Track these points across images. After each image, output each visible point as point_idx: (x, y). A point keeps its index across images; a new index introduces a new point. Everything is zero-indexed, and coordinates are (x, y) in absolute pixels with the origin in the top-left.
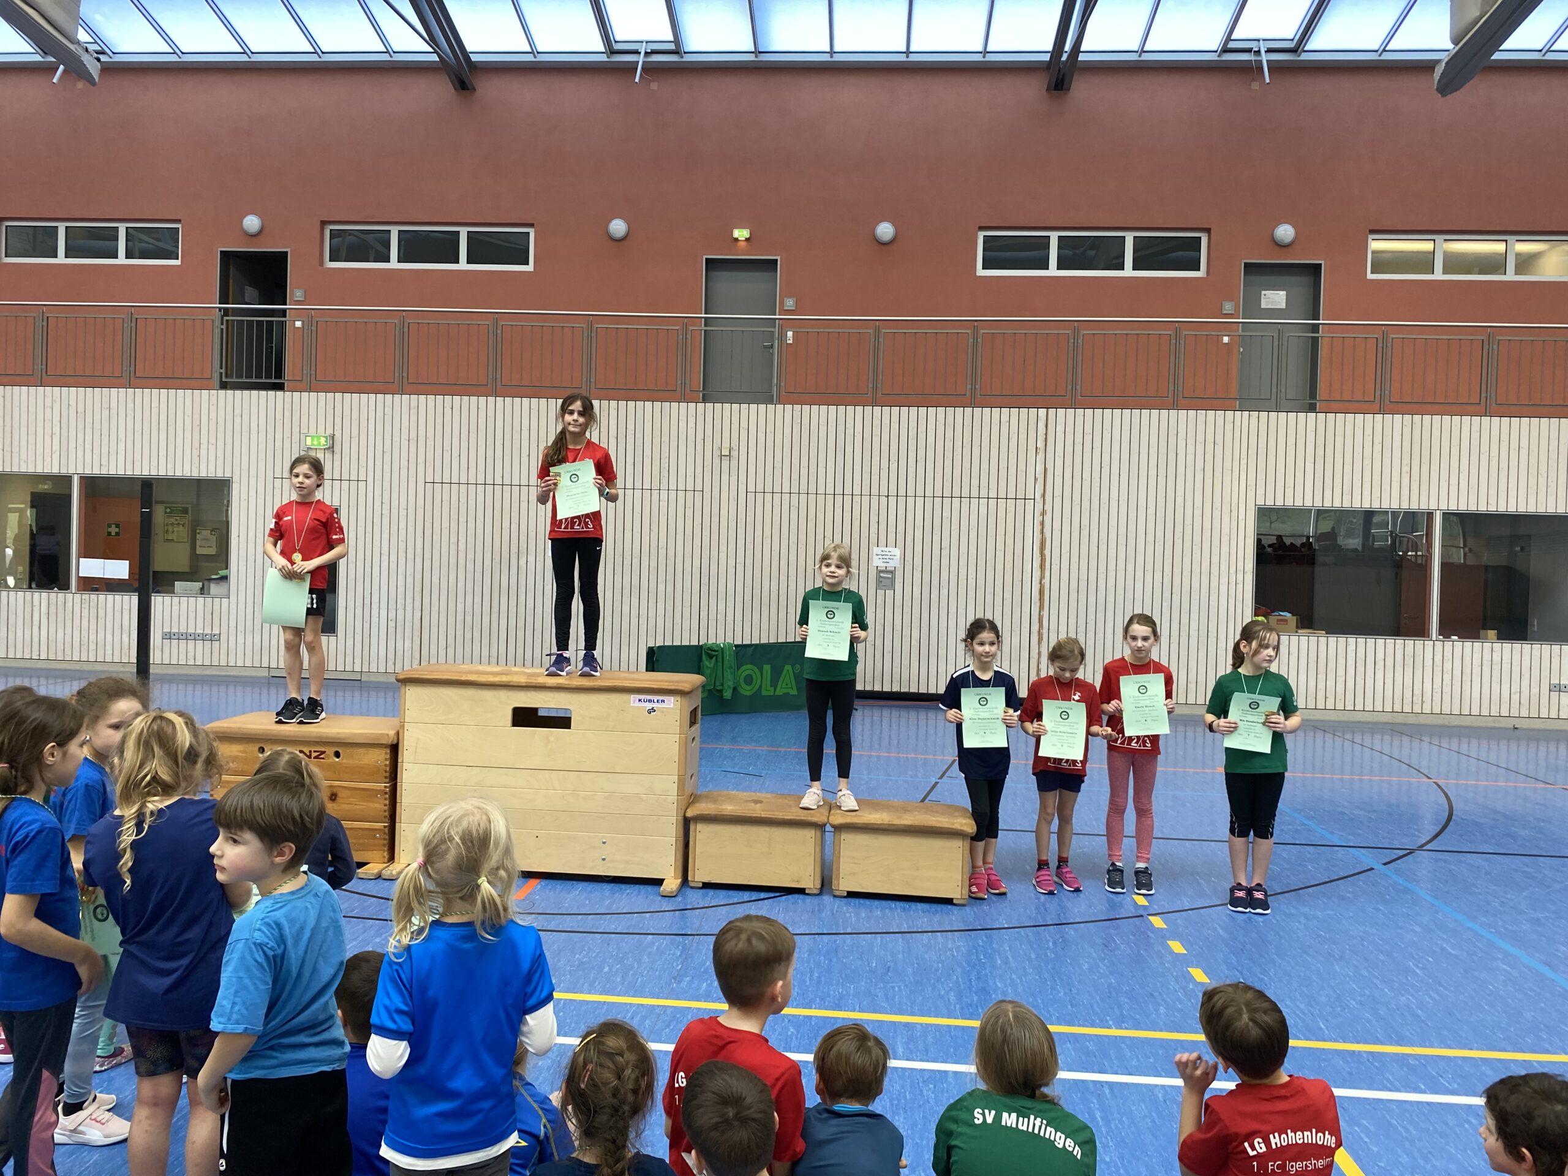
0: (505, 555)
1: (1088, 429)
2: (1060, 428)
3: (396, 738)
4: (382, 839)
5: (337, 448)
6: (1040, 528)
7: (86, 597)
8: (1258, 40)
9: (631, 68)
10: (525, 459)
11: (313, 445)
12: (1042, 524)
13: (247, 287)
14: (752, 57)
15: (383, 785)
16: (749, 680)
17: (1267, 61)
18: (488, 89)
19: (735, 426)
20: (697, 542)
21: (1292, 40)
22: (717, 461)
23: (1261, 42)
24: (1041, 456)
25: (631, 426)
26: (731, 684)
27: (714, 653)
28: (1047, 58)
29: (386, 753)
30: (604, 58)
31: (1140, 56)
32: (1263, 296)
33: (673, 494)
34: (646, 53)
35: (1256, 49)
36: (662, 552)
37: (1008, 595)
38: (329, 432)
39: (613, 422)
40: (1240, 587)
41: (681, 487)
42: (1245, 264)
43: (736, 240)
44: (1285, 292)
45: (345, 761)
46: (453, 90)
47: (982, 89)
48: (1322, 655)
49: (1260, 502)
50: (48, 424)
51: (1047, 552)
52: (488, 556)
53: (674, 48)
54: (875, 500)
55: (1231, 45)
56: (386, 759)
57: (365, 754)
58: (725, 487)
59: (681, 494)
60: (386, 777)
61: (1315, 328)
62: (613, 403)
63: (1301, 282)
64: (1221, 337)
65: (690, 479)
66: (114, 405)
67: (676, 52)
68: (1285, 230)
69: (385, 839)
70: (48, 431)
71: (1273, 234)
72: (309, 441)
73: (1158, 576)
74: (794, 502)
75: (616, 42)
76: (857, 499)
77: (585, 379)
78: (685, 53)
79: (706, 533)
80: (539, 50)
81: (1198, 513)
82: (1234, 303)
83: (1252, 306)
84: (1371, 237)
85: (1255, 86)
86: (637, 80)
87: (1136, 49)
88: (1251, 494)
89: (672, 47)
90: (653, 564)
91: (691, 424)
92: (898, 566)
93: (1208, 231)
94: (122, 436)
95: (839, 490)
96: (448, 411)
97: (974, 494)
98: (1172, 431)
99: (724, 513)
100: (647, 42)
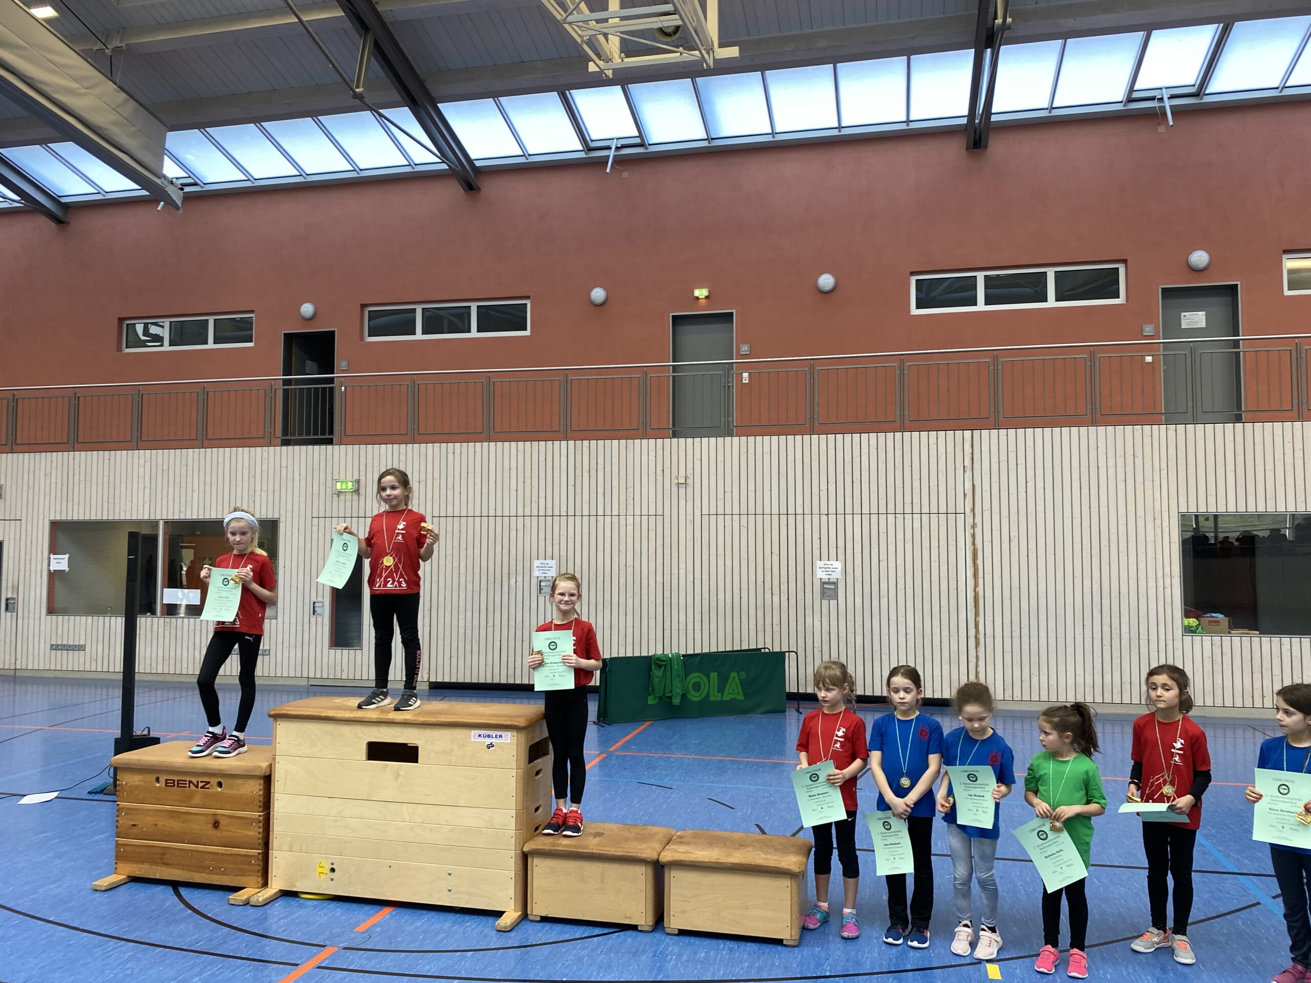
0: (498, 577)
1: (1012, 447)
2: (985, 448)
3: (268, 770)
4: (256, 864)
5: (362, 491)
6: (971, 540)
7: (168, 620)
8: (1161, 89)
9: (603, 161)
10: (513, 494)
11: (342, 489)
12: (973, 536)
13: (307, 361)
14: (705, 144)
15: (257, 814)
16: (697, 687)
17: (1170, 106)
18: (490, 188)
19: (690, 457)
20: (660, 560)
21: (1194, 85)
22: (675, 489)
23: (1164, 90)
24: (968, 474)
25: (601, 462)
26: (679, 691)
27: (662, 663)
28: (964, 121)
29: (260, 784)
30: (582, 155)
31: (1050, 112)
32: (1182, 317)
33: (638, 519)
34: (617, 148)
35: (1160, 97)
36: (630, 570)
37: (944, 603)
38: (356, 477)
39: (586, 459)
40: (1168, 591)
41: (645, 512)
42: (1162, 289)
43: (697, 298)
44: (1204, 313)
45: (226, 791)
46: (462, 191)
47: (908, 153)
48: (1257, 655)
49: (1183, 509)
50: (141, 479)
51: (980, 562)
52: (484, 577)
53: (640, 141)
54: (816, 518)
55: (1135, 95)
56: (260, 790)
57: (242, 784)
58: (682, 512)
59: (645, 518)
60: (260, 807)
61: (1236, 344)
62: (586, 443)
63: (1219, 303)
64: (1143, 357)
65: (652, 506)
66: (190, 463)
67: (642, 145)
68: (1200, 256)
69: (259, 865)
70: (141, 486)
71: (1188, 258)
72: (339, 486)
73: (1087, 582)
74: (744, 523)
75: (592, 141)
76: (799, 518)
77: (562, 423)
78: (649, 145)
79: (667, 552)
80: (530, 153)
81: (1122, 522)
82: (1153, 325)
83: (1172, 326)
84: (1285, 257)
85: (1162, 129)
86: (608, 171)
87: (1046, 106)
88: (1173, 503)
89: (638, 141)
90: (622, 581)
91: (652, 457)
92: (840, 577)
93: (1125, 261)
94: (196, 487)
95: (783, 511)
96: (450, 456)
97: (908, 509)
98: (1093, 446)
99: (682, 534)
100: (618, 139)
